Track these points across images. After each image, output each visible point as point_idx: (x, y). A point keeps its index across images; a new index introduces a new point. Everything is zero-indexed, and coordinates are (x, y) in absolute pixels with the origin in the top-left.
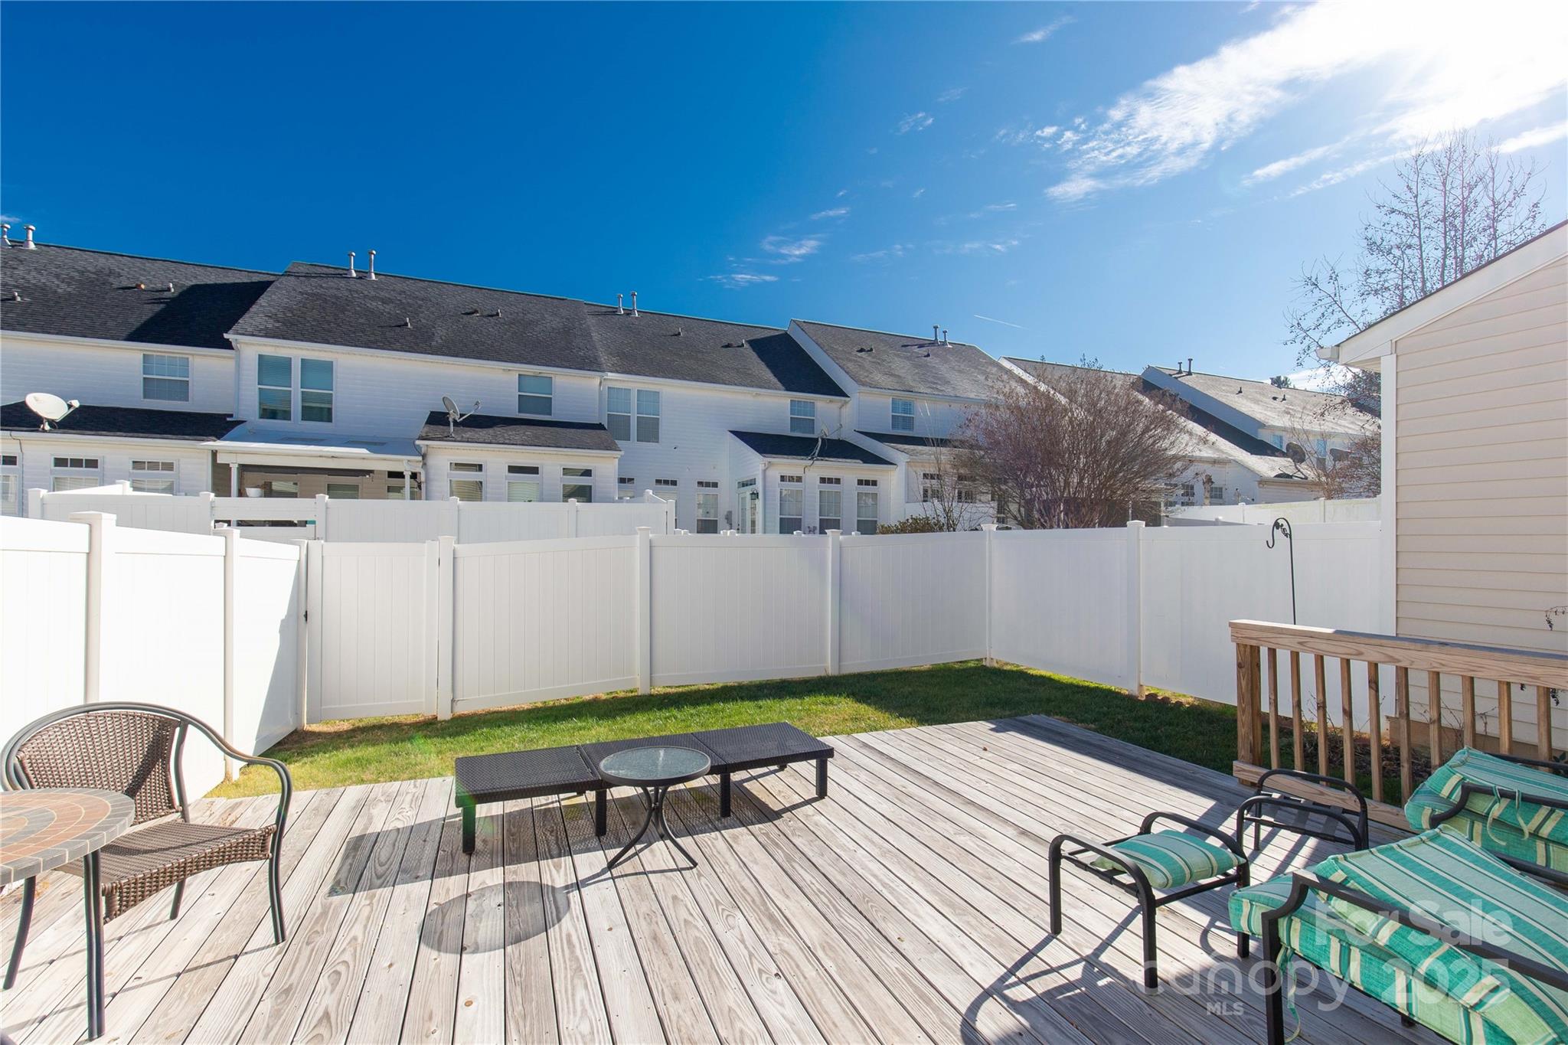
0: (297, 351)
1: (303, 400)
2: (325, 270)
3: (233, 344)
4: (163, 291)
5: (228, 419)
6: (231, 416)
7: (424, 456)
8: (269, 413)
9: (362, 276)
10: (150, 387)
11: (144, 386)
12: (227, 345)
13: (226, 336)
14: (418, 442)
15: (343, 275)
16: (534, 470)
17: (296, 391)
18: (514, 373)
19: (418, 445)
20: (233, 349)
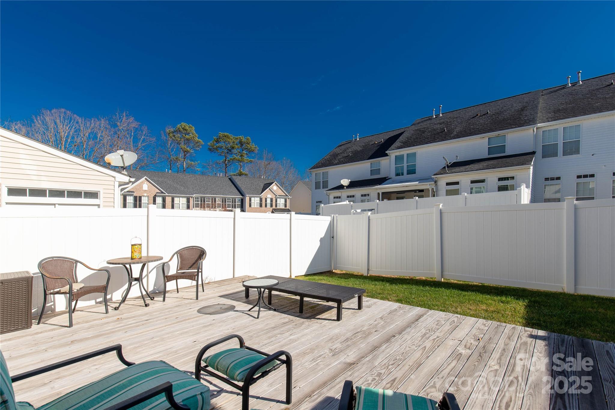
0: (405, 152)
1: (407, 168)
2: (426, 119)
3: (388, 154)
4: (381, 142)
5: (387, 178)
6: (388, 177)
7: (436, 182)
8: (397, 175)
9: (437, 116)
10: (372, 172)
11: (371, 172)
12: (386, 155)
13: (386, 152)
14: (432, 177)
15: (430, 119)
16: (483, 181)
17: (405, 165)
18: (486, 138)
19: (433, 178)
20: (388, 156)
